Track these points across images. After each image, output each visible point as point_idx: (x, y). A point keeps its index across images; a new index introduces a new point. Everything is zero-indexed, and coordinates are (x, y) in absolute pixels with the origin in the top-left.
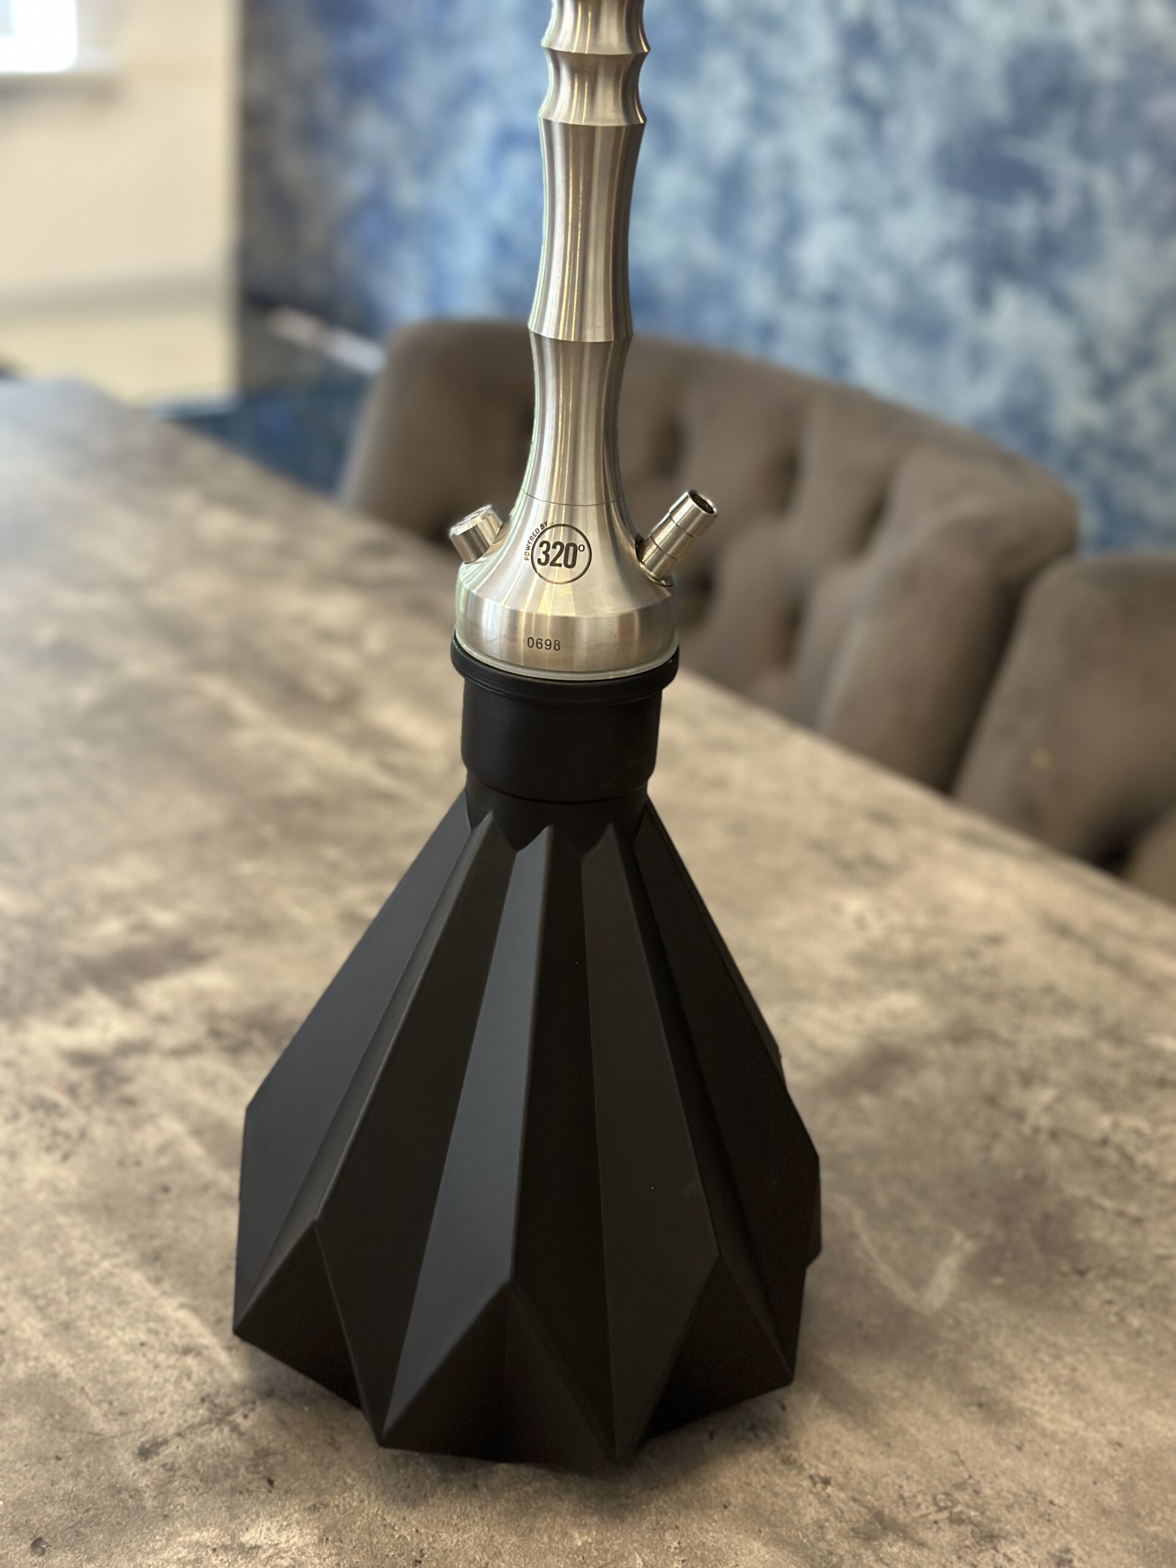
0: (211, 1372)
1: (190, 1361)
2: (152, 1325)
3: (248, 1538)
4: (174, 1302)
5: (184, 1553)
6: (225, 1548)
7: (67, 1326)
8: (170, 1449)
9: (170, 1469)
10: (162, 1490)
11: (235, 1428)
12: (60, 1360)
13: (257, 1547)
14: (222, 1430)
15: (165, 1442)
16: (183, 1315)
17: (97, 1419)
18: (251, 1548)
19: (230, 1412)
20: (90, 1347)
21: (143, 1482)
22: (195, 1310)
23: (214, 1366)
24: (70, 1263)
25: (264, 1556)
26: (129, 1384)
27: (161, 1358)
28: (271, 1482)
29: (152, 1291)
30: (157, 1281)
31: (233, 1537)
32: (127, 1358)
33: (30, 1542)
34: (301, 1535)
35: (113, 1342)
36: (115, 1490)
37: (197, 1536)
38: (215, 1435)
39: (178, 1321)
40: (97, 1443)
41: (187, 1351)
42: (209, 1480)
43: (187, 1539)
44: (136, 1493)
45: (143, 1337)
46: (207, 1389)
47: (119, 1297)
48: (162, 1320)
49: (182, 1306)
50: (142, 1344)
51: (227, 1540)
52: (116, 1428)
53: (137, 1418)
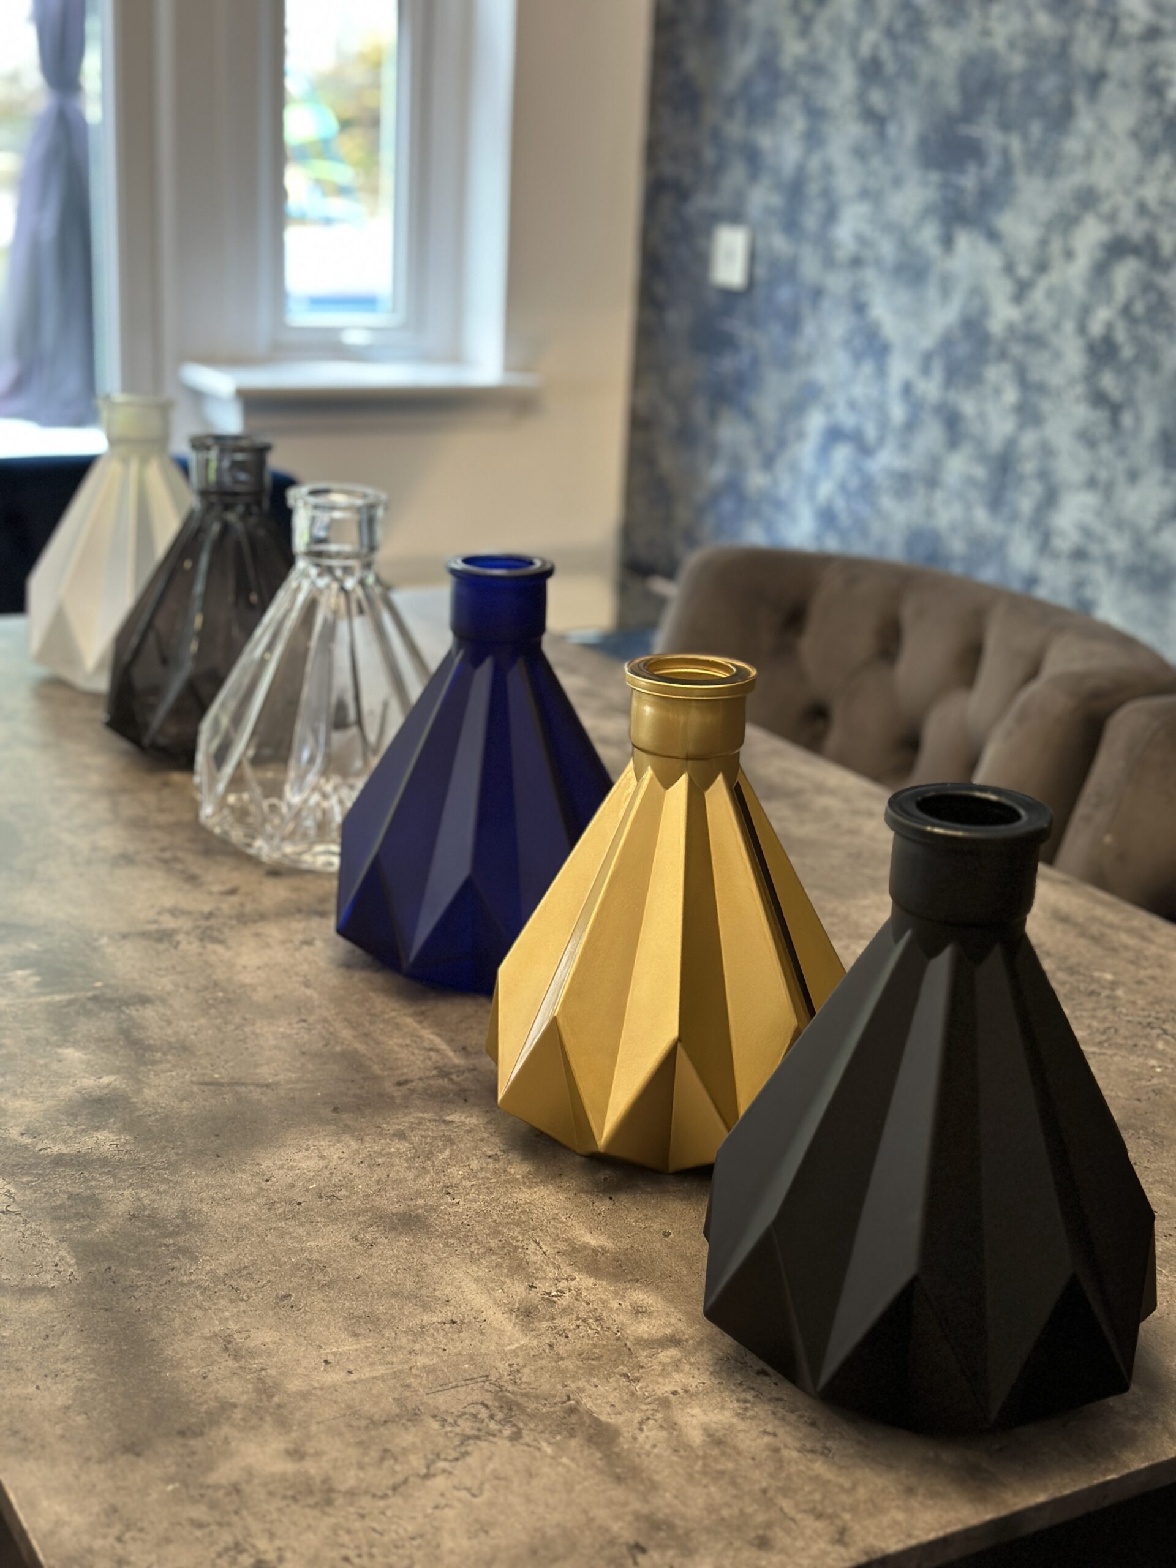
0: (443, 1058)
1: (432, 1054)
2: (414, 1039)
3: (448, 1118)
4: (428, 1031)
5: (412, 1120)
6: (435, 1121)
7: (366, 1035)
8: (414, 1084)
9: (413, 1091)
10: (406, 1098)
11: (451, 1080)
12: (361, 1048)
13: (452, 1122)
14: (443, 1080)
15: (412, 1081)
16: (432, 1037)
17: (377, 1069)
18: (450, 1122)
19: (451, 1073)
20: (378, 1043)
21: (395, 1094)
22: (439, 1035)
23: (444, 1056)
24: (373, 1011)
25: (455, 1125)
26: (396, 1059)
27: (416, 1051)
28: (466, 1101)
29: (415, 1025)
30: (420, 1022)
31: (441, 1117)
32: (396, 1049)
33: (332, 1108)
34: (478, 1120)
35: (391, 1043)
36: (381, 1095)
37: (421, 1115)
38: (440, 1081)
39: (429, 1039)
40: (376, 1078)
41: (431, 1050)
42: (433, 1096)
43: (416, 1115)
44: (392, 1098)
45: (408, 1042)
46: (439, 1064)
47: (398, 1027)
48: (421, 1037)
49: (432, 1033)
50: (407, 1045)
51: (437, 1118)
52: (386, 1073)
53: (398, 1072)
